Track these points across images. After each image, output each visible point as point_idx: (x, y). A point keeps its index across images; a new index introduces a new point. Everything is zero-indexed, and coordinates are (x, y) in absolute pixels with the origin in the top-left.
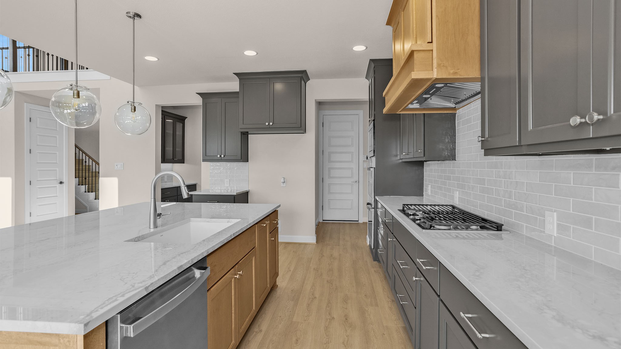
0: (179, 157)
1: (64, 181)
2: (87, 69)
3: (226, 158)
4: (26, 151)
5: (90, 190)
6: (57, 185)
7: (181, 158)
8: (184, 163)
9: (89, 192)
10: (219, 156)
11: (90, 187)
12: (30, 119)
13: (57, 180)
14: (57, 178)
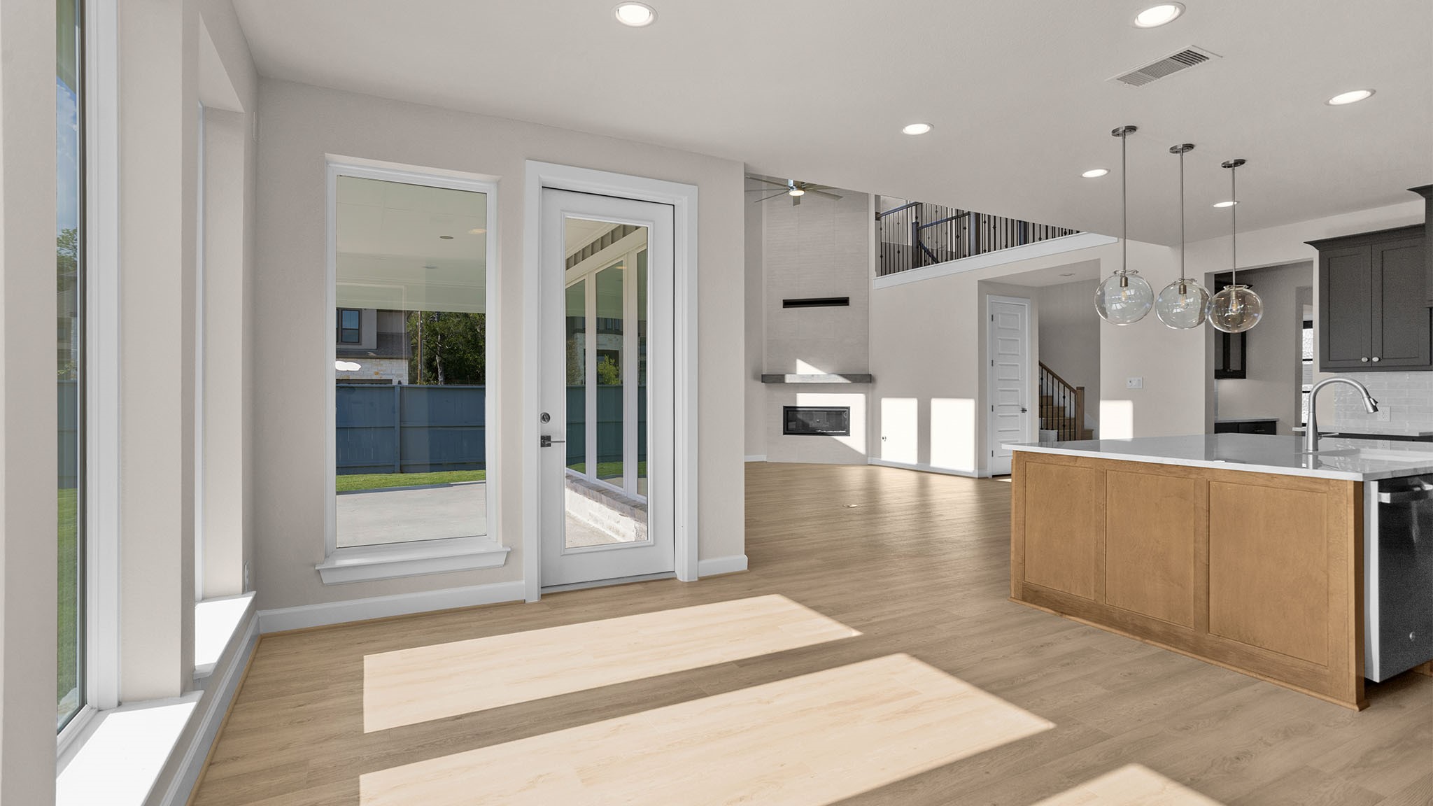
0: (1235, 365)
1: (1027, 408)
2: (1078, 232)
3: (1382, 363)
4: (989, 364)
5: (1050, 426)
6: (1019, 414)
7: (1239, 369)
8: (1245, 378)
9: (1047, 429)
10: (1365, 360)
11: (1050, 422)
12: (992, 316)
13: (1018, 405)
14: (1018, 401)
